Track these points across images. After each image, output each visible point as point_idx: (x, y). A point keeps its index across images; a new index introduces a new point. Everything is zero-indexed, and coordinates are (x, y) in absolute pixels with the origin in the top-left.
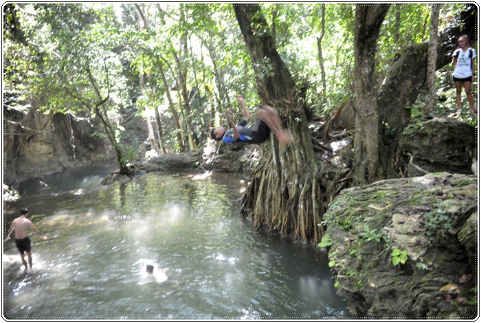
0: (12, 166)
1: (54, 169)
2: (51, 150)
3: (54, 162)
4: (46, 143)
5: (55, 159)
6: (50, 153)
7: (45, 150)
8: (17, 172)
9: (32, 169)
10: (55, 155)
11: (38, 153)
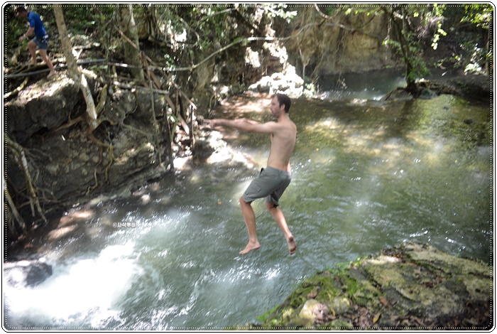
0: (333, 57)
1: (373, 66)
2: (376, 44)
3: (375, 58)
4: (371, 37)
5: (377, 56)
6: (373, 49)
7: (369, 45)
8: (336, 63)
9: (351, 63)
10: (378, 51)
11: (361, 47)
